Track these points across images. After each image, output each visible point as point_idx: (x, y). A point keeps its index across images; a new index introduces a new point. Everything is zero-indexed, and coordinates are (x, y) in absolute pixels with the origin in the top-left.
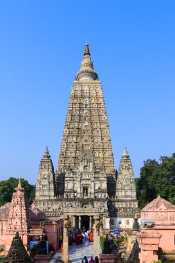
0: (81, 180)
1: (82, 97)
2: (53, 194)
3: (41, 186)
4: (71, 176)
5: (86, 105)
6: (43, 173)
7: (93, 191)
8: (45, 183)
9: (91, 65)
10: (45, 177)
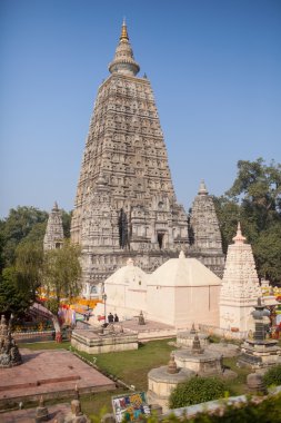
0: (156, 223)
1: (128, 98)
2: (117, 243)
3: (100, 230)
4: (142, 216)
5: (135, 111)
6: (102, 209)
7: (171, 241)
8: (107, 226)
9: (131, 53)
10: (106, 215)
